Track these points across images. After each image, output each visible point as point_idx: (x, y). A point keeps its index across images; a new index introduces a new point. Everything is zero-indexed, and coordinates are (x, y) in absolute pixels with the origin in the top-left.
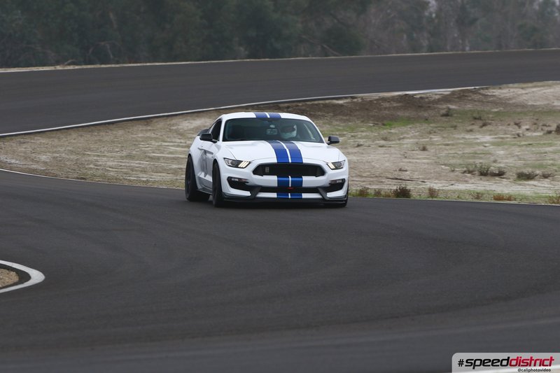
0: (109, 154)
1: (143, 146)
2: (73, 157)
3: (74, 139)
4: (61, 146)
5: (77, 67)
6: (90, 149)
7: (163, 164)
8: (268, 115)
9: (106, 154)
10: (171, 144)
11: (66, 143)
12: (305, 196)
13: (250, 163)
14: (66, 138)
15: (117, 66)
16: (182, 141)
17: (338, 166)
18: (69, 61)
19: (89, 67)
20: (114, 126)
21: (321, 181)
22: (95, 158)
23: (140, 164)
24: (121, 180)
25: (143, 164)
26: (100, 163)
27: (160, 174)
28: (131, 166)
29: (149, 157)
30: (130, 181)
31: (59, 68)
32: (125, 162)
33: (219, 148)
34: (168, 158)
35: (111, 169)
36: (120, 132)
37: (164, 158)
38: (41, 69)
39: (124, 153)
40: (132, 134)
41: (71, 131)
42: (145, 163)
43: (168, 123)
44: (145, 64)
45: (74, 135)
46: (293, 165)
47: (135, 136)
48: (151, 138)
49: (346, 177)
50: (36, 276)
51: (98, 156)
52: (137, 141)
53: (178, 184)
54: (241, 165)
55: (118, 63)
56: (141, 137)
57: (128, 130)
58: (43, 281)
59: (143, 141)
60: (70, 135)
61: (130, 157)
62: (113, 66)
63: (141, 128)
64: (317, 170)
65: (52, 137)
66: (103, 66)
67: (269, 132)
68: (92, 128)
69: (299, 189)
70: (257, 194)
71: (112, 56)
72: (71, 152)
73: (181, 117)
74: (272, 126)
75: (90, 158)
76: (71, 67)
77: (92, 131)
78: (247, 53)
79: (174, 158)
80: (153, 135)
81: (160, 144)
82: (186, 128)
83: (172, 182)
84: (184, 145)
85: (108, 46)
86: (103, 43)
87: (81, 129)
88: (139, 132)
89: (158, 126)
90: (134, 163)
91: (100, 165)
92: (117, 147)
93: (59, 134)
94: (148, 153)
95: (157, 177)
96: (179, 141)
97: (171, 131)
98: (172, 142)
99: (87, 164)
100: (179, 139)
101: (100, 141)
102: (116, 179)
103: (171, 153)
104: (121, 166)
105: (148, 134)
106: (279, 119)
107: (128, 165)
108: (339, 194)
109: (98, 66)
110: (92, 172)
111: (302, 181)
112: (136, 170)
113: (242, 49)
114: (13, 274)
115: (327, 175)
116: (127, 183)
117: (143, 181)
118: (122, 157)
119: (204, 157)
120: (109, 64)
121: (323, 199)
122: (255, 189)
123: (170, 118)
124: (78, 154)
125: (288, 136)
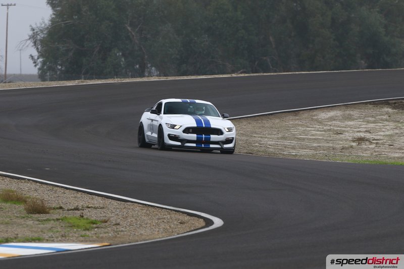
0: (269, 136)
1: (293, 131)
2: (244, 138)
3: (245, 126)
5: (246, 75)
6: (255, 133)
7: (307, 143)
8: (188, 101)
9: (267, 136)
10: (313, 129)
12: (212, 146)
13: (181, 126)
15: (276, 74)
16: (321, 127)
17: (230, 130)
18: (242, 71)
19: (255, 74)
20: (273, 116)
21: (221, 138)
22: (259, 139)
23: (290, 143)
24: (277, 154)
25: (293, 143)
26: (262, 142)
27: (305, 150)
28: (284, 144)
29: (297, 138)
30: (284, 155)
31: (234, 75)
32: (280, 142)
33: (161, 118)
34: (310, 139)
35: (270, 147)
36: (277, 121)
37: (308, 139)
38: (221, 76)
39: (280, 136)
40: (285, 122)
41: (242, 120)
42: (294, 143)
43: (311, 114)
45: (244, 123)
46: (205, 128)
47: (287, 123)
48: (299, 125)
49: (234, 136)
50: (218, 222)
51: (262, 137)
52: (288, 127)
53: (317, 157)
54: (176, 127)
55: (276, 72)
56: (291, 124)
57: (282, 119)
58: (222, 226)
59: (292, 127)
61: (284, 138)
62: (272, 74)
63: (291, 117)
64: (219, 132)
66: (265, 74)
67: (189, 110)
68: (257, 118)
69: (208, 142)
70: (185, 144)
71: (271, 67)
73: (319, 110)
74: (191, 107)
75: (256, 139)
76: (243, 75)
77: (257, 120)
78: (366, 65)
79: (315, 139)
80: (300, 123)
81: (304, 129)
82: (323, 118)
83: (313, 156)
84: (322, 129)
85: (269, 60)
86: (265, 58)
88: (290, 121)
89: (304, 117)
90: (287, 143)
91: (263, 144)
92: (275, 131)
94: (297, 135)
95: (303, 152)
96: (318, 127)
97: (312, 119)
98: (313, 128)
99: (254, 143)
100: (319, 125)
101: (263, 127)
102: (274, 154)
103: (313, 135)
104: (277, 144)
105: (297, 122)
106: (195, 102)
107: (282, 144)
108: (231, 145)
109: (262, 74)
110: (257, 149)
111: (210, 138)
112: (288, 148)
113: (363, 62)
114: (202, 220)
115: (224, 135)
116: (281, 157)
117: (293, 155)
118: (278, 138)
119: (152, 123)
120: (269, 72)
121: (222, 148)
122: (183, 141)
123: (312, 111)
124: (247, 136)
125: (201, 112)
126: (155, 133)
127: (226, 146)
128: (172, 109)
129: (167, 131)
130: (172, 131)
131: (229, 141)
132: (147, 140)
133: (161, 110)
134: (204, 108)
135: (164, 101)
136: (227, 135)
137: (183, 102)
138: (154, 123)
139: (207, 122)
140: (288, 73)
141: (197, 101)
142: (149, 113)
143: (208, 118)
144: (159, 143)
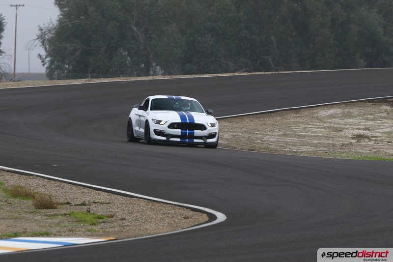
0: (271, 133)
1: (294, 128)
2: (246, 135)
3: (247, 123)
4: (238, 127)
5: (249, 74)
6: (257, 130)
7: (308, 140)
8: (174, 97)
9: (268, 133)
11: (242, 126)
12: (195, 141)
13: (166, 122)
14: (241, 122)
15: (277, 73)
16: (321, 124)
17: (213, 125)
18: (244, 69)
19: (257, 73)
22: (261, 136)
23: (292, 140)
24: (279, 151)
26: (265, 139)
27: (305, 147)
28: (286, 141)
29: (298, 135)
30: (285, 151)
31: (237, 74)
32: (282, 139)
33: (148, 114)
34: (311, 136)
35: (272, 144)
36: (279, 118)
37: (308, 136)
38: (224, 75)
39: (281, 133)
40: (287, 119)
42: (295, 140)
43: (311, 112)
44: (295, 72)
45: (247, 120)
46: (189, 124)
47: (288, 121)
48: (300, 123)
49: (217, 131)
50: (221, 217)
51: (263, 134)
52: (290, 124)
53: (318, 154)
54: (161, 123)
55: (277, 71)
56: (292, 122)
57: (283, 117)
58: (226, 220)
59: (293, 125)
60: (244, 120)
61: (285, 135)
62: (274, 73)
63: (293, 115)
64: (202, 127)
65: (232, 122)
66: (267, 73)
67: (175, 106)
68: (259, 115)
69: (192, 137)
70: (170, 138)
71: (273, 66)
72: (245, 132)
73: (320, 107)
74: (177, 103)
75: (258, 136)
76: (245, 74)
77: (259, 118)
78: (365, 64)
79: (315, 136)
80: (301, 120)
81: (305, 126)
82: (323, 116)
83: (314, 152)
84: (322, 127)
85: (270, 59)
86: (267, 57)
87: (251, 116)
88: (291, 118)
89: (304, 114)
90: (288, 140)
91: (265, 141)
92: (277, 128)
93: (237, 119)
94: (297, 132)
95: (303, 149)
96: (319, 124)
97: (313, 117)
98: (314, 125)
99: (256, 140)
101: (265, 124)
102: (276, 150)
103: (313, 132)
104: (279, 141)
105: (298, 120)
106: (181, 99)
107: (284, 140)
108: (214, 140)
109: (263, 73)
110: (259, 145)
111: (194, 133)
112: (289, 145)
113: (362, 61)
114: (205, 215)
115: (207, 130)
116: (282, 153)
117: (294, 152)
118: (280, 135)
119: (139, 119)
120: (271, 71)
121: (205, 143)
122: (168, 136)
123: (312, 109)
124: (250, 133)
125: (186, 108)
126: (143, 128)
127: (209, 141)
128: (158, 106)
129: (153, 127)
130: (157, 126)
131: (212, 136)
132: (135, 135)
133: (148, 106)
134: (189, 104)
135: (151, 98)
136: (210, 130)
137: (169, 99)
138: (142, 118)
139: (191, 118)
140: (289, 72)
142: (137, 109)
143: (193, 114)
144: (146, 138)
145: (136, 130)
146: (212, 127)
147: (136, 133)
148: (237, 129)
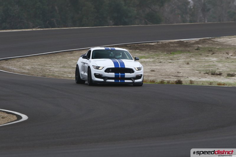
0: (55, 66)
1: (69, 63)
2: (40, 67)
3: (41, 60)
4: (35, 62)
5: (42, 29)
6: (47, 64)
8: (110, 48)
11: (37, 61)
12: (126, 81)
13: (103, 67)
14: (37, 59)
15: (59, 29)
18: (39, 27)
19: (47, 29)
20: (57, 54)
21: (133, 75)
22: (49, 68)
23: (68, 70)
24: (60, 77)
25: (69, 70)
29: (72, 67)
30: (64, 77)
31: (34, 29)
32: (62, 69)
33: (90, 62)
35: (56, 72)
36: (60, 57)
38: (26, 30)
39: (62, 66)
40: (65, 57)
41: (39, 56)
43: (80, 53)
44: (70, 28)
45: (40, 58)
46: (121, 68)
48: (73, 59)
50: (25, 117)
51: (51, 67)
52: (67, 60)
54: (100, 68)
55: (59, 27)
56: (69, 59)
57: (63, 56)
58: (27, 119)
59: (69, 60)
61: (64, 67)
62: (57, 29)
63: (69, 55)
64: (131, 71)
65: (31, 59)
66: (53, 29)
67: (110, 55)
68: (48, 55)
69: (124, 78)
70: (106, 80)
71: (56, 25)
72: (39, 65)
74: (112, 53)
75: (47, 68)
76: (39, 29)
77: (48, 56)
80: (74, 58)
85: (55, 20)
86: (52, 19)
88: (68, 57)
90: (66, 70)
91: (51, 71)
92: (59, 63)
93: (34, 57)
94: (71, 65)
99: (46, 70)
101: (51, 60)
102: (58, 76)
104: (60, 71)
105: (72, 58)
106: (115, 50)
107: (63, 70)
108: (140, 80)
109: (51, 29)
110: (48, 73)
111: (125, 75)
112: (67, 73)
113: (111, 22)
114: (15, 116)
115: (135, 73)
116: (62, 78)
117: (70, 77)
118: (61, 67)
119: (84, 65)
120: (55, 28)
121: (133, 82)
122: (105, 78)
123: (81, 51)
124: (42, 66)
125: (118, 57)
126: (86, 72)
127: (136, 81)
129: (94, 71)
130: (97, 71)
131: (139, 77)
132: (81, 78)
133: (90, 56)
134: (121, 53)
135: (92, 49)
136: (137, 73)
137: (106, 50)
138: (86, 65)
139: (123, 64)
140: (66, 28)
141: (117, 49)
142: (82, 58)
143: (124, 61)
144: (88, 80)
145: (81, 74)
146: (139, 70)
147: (82, 76)
148: (34, 64)
